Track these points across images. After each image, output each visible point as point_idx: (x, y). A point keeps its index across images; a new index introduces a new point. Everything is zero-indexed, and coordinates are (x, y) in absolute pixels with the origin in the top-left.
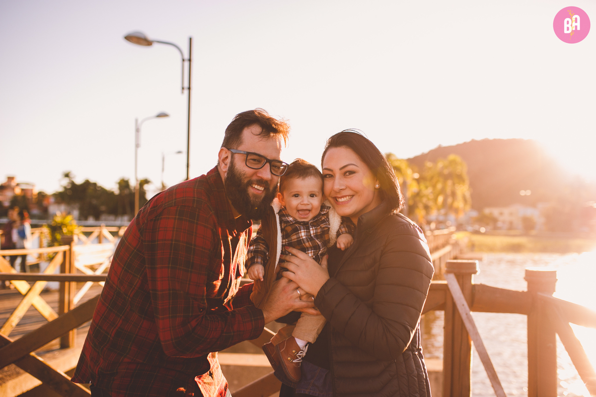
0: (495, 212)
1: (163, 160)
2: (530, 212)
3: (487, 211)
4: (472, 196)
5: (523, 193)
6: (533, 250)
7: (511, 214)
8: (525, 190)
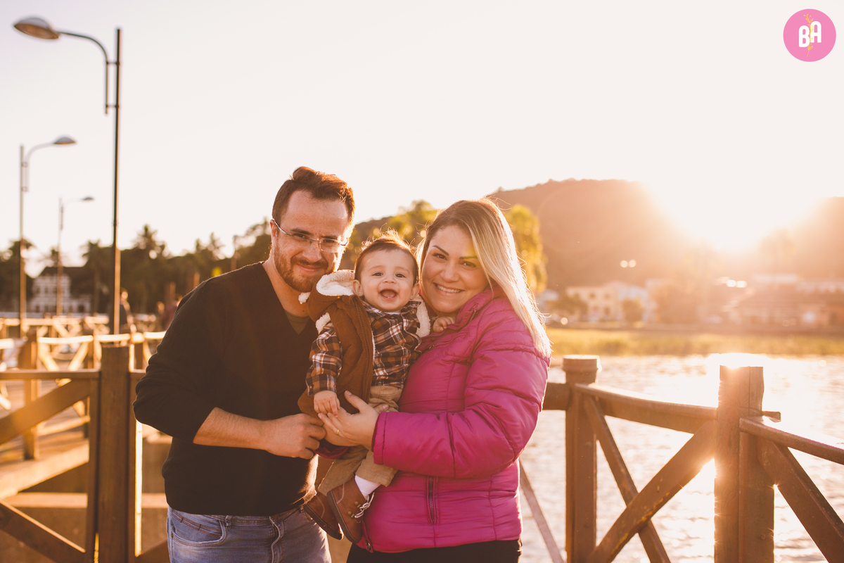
0: (584, 293)
1: (62, 210)
2: (634, 293)
3: (571, 292)
4: (548, 268)
5: (624, 264)
6: (637, 352)
7: (607, 297)
8: (628, 260)
